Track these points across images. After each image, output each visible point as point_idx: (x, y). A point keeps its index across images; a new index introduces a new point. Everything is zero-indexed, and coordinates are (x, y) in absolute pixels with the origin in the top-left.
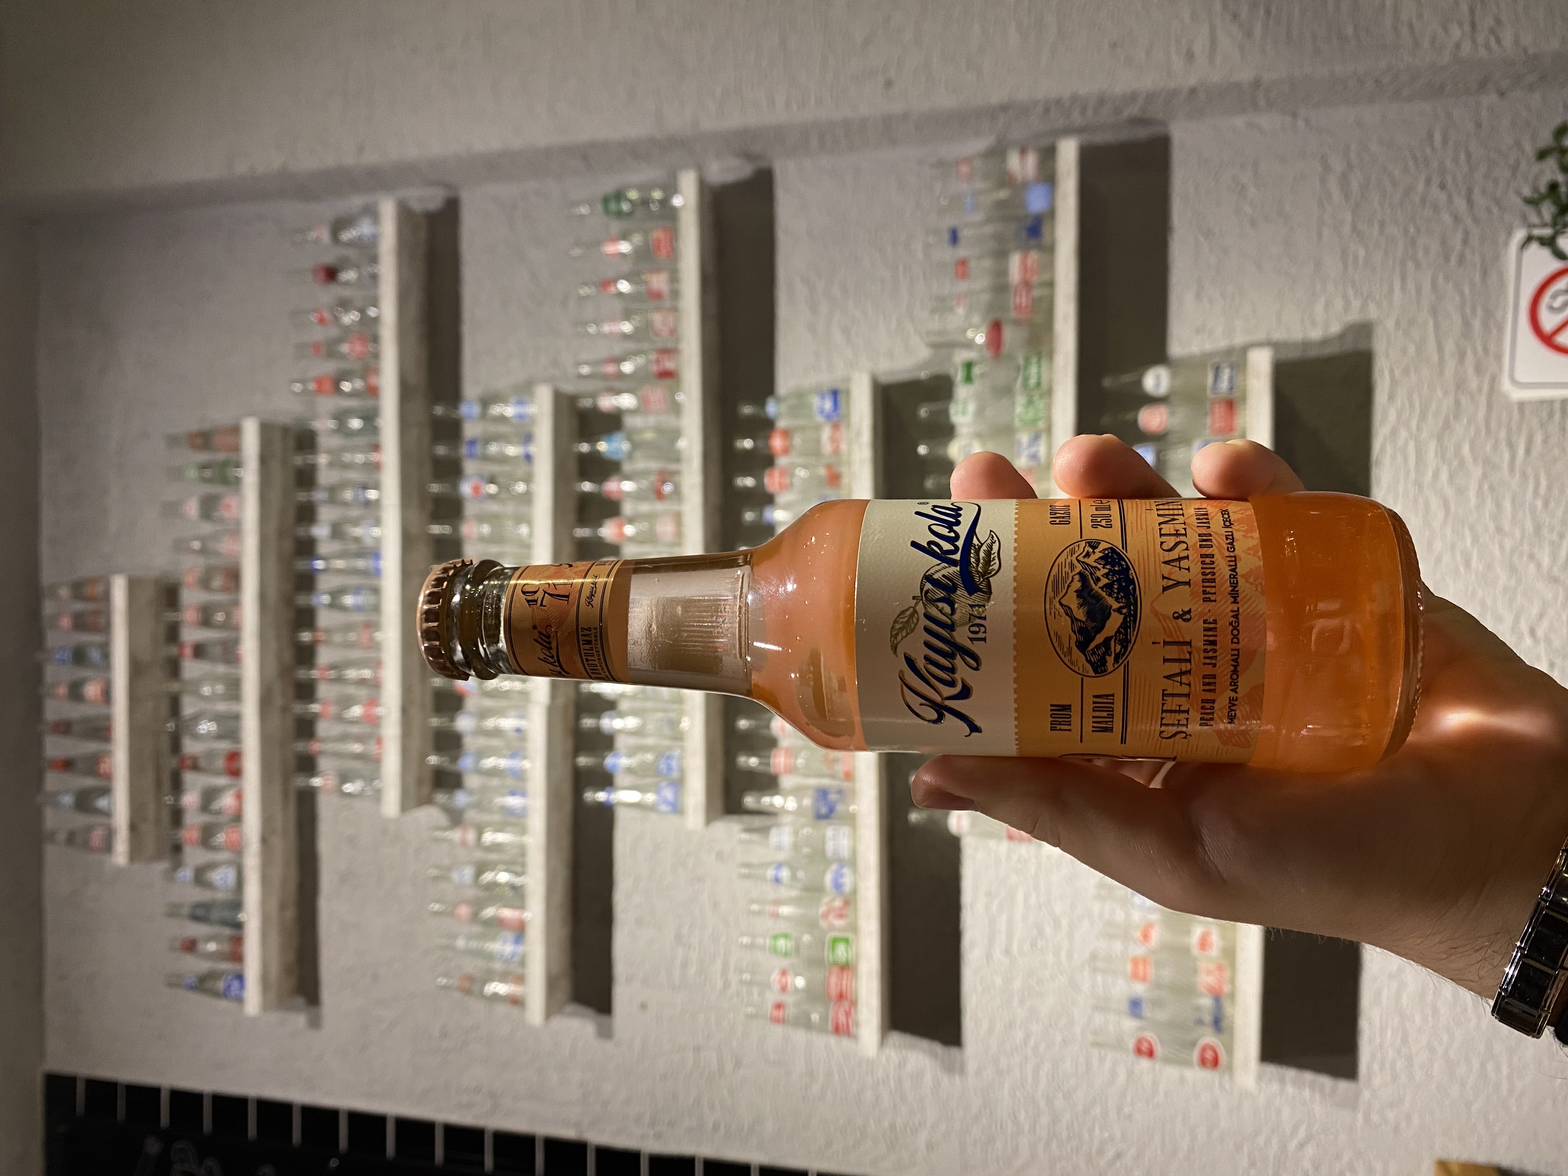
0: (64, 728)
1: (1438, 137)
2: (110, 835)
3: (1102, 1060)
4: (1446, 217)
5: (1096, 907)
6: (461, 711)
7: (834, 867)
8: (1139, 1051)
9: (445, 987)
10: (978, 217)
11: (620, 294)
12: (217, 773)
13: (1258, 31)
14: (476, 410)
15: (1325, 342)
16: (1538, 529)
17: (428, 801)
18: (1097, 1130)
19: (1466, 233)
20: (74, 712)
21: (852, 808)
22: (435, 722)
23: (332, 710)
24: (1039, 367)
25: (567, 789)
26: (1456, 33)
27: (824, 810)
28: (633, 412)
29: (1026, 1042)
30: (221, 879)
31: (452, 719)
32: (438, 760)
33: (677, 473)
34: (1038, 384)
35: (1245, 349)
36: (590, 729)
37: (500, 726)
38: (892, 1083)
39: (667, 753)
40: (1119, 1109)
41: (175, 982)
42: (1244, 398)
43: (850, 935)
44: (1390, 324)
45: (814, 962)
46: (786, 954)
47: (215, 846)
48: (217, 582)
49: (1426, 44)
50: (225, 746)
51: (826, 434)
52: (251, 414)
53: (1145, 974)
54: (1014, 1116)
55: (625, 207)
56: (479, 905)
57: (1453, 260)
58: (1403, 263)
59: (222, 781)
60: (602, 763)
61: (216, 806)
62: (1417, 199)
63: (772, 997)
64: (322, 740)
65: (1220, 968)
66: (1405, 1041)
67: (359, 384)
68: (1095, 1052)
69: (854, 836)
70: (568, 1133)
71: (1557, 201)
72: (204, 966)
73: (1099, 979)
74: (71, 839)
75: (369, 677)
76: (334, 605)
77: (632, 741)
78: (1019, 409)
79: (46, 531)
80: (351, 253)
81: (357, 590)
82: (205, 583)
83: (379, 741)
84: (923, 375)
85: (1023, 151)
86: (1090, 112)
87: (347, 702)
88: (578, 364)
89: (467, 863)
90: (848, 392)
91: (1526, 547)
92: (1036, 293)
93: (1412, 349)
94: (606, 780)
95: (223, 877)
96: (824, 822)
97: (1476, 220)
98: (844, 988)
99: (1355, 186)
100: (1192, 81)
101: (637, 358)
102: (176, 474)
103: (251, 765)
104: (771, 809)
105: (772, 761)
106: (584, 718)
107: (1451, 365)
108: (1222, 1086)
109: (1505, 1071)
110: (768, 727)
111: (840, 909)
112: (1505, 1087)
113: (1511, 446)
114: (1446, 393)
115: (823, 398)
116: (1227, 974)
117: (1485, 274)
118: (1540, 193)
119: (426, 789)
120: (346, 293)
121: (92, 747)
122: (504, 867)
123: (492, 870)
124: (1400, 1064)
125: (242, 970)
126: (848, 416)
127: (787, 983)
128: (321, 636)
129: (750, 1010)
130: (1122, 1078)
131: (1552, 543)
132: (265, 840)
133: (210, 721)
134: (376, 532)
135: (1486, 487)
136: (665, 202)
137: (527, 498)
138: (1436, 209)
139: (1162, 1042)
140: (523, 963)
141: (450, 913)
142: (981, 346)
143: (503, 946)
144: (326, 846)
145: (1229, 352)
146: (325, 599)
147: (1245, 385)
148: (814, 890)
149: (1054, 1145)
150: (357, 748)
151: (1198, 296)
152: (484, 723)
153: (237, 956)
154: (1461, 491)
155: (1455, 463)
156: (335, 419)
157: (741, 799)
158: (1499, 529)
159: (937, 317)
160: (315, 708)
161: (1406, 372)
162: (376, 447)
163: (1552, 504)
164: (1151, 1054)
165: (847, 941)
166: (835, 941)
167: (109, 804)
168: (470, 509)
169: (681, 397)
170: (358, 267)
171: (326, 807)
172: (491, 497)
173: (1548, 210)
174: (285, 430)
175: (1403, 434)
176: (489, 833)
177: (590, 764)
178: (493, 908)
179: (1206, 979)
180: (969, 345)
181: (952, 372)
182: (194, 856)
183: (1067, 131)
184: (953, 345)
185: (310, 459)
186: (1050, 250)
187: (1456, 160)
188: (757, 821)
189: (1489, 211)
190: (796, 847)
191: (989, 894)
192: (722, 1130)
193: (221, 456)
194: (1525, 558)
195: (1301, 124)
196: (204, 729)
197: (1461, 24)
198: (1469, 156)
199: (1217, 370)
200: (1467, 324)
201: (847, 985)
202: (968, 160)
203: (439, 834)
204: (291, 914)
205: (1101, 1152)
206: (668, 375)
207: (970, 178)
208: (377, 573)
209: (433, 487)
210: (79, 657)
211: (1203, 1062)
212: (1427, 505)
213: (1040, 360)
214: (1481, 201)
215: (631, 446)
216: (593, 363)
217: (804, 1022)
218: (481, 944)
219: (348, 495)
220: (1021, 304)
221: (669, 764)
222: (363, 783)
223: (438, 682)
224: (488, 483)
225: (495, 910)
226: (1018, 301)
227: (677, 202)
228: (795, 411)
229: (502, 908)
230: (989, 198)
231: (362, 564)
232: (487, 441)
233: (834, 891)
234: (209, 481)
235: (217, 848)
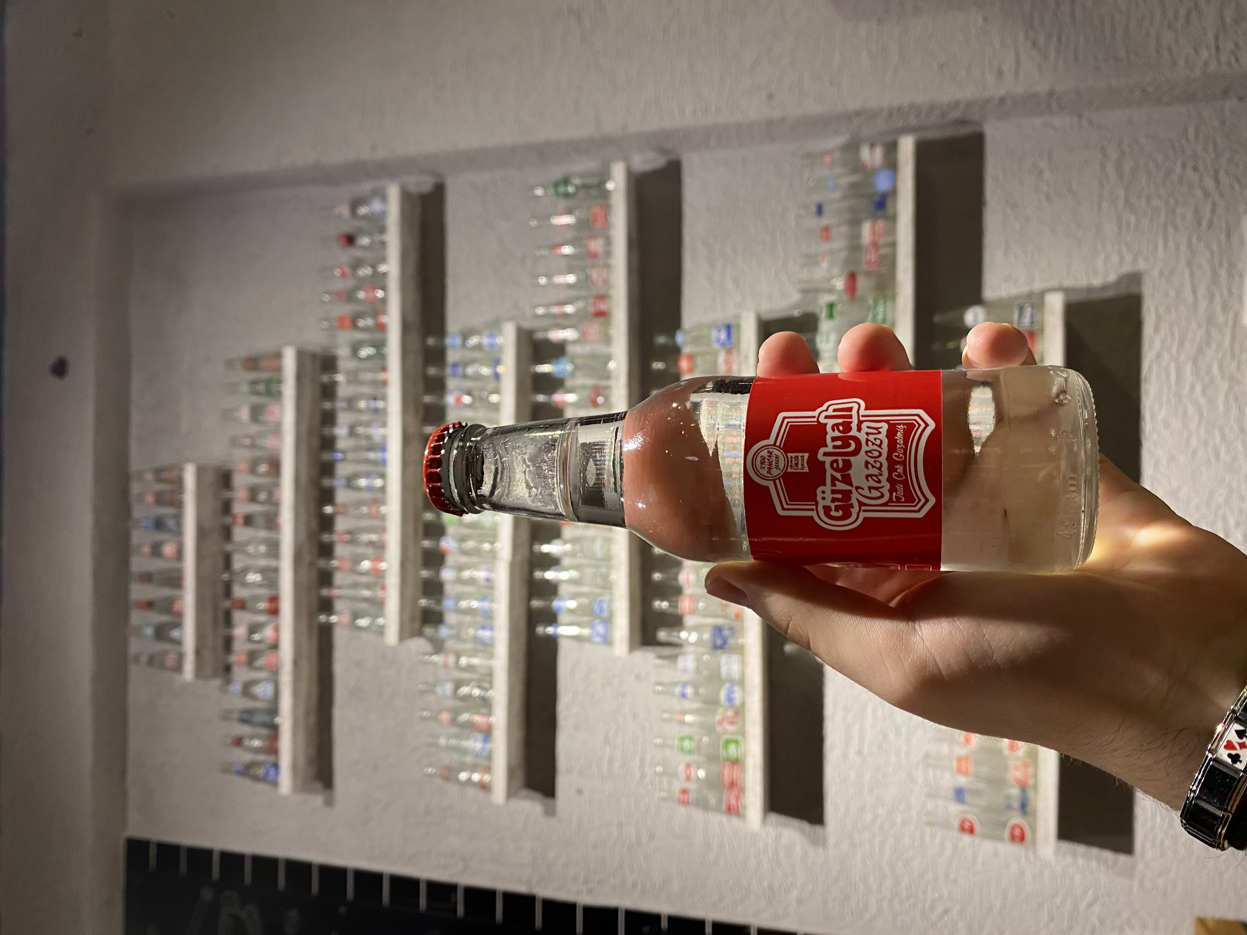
0: (147, 578)
1: (1191, 131)
2: (181, 657)
3: (933, 836)
4: (1199, 193)
6: (443, 566)
7: (727, 686)
8: (962, 829)
9: (430, 775)
10: (837, 195)
11: (566, 256)
12: (260, 612)
13: (1052, 54)
14: (458, 341)
15: (1104, 288)
17: (418, 633)
18: (929, 891)
19: (1214, 205)
20: (154, 565)
21: (740, 641)
22: (425, 573)
24: (885, 307)
25: (522, 624)
26: (1205, 54)
27: (719, 642)
28: (575, 342)
29: (874, 822)
30: (262, 692)
31: (438, 572)
32: (427, 603)
33: (609, 388)
36: (540, 579)
37: (474, 576)
38: (770, 854)
39: (600, 598)
40: (947, 875)
41: (227, 769)
42: (1042, 330)
43: (739, 738)
44: (1155, 273)
45: (712, 759)
46: (690, 752)
47: (259, 667)
48: (262, 469)
49: (1181, 62)
50: (264, 592)
51: (722, 357)
52: (289, 344)
53: (967, 769)
54: (865, 879)
55: (571, 189)
56: (455, 712)
57: (1204, 224)
58: (1165, 227)
59: (261, 618)
60: (551, 605)
61: (256, 637)
62: (1176, 179)
63: (678, 785)
64: (340, 588)
65: (1026, 765)
66: (1171, 825)
67: (369, 322)
68: (928, 830)
69: (743, 663)
70: (521, 888)
72: (248, 757)
73: (931, 773)
74: (151, 661)
75: (376, 541)
76: (350, 486)
77: (572, 589)
79: (134, 431)
80: (365, 224)
81: (368, 475)
83: (383, 588)
84: (796, 313)
85: (872, 146)
86: (923, 116)
87: (357, 559)
88: (535, 306)
89: (447, 681)
90: (738, 327)
92: (883, 251)
93: (1172, 293)
94: (552, 618)
95: (264, 690)
96: (719, 652)
97: (1221, 195)
98: (735, 778)
99: (1127, 170)
100: (1002, 92)
101: (580, 302)
102: (232, 388)
103: (287, 606)
104: (678, 641)
105: (679, 605)
106: (537, 571)
107: (1203, 304)
108: (1027, 857)
110: (676, 578)
111: (732, 718)
114: (1199, 326)
115: (720, 330)
116: (1031, 770)
117: (1229, 235)
119: (417, 625)
120: (361, 254)
121: (166, 592)
122: (476, 684)
123: (468, 685)
124: (1167, 843)
125: (278, 761)
126: (738, 343)
127: (690, 772)
128: (340, 509)
129: (661, 794)
130: (948, 852)
132: (296, 663)
133: (256, 573)
134: (382, 431)
135: (1231, 397)
136: (601, 185)
137: (496, 408)
138: (1190, 186)
139: (980, 822)
140: (489, 757)
141: (435, 718)
142: (840, 291)
143: (475, 744)
144: (339, 668)
145: (1030, 295)
146: (343, 482)
147: (1043, 321)
148: (712, 703)
149: (896, 902)
150: (366, 593)
151: (1006, 253)
152: (462, 574)
153: (273, 750)
154: (1211, 401)
155: (1207, 379)
156: (351, 349)
157: (655, 634)
159: (806, 270)
160: (334, 563)
161: (1168, 310)
162: (384, 369)
164: (971, 831)
165: (737, 742)
166: (728, 742)
167: (180, 635)
168: (451, 415)
169: (612, 331)
170: (370, 234)
171: (340, 637)
172: (470, 406)
174: (314, 356)
175: (1166, 357)
176: (464, 657)
177: (541, 606)
178: (468, 714)
179: (1015, 773)
180: (831, 291)
181: (817, 310)
182: (241, 675)
183: (906, 130)
184: (817, 291)
185: (332, 377)
186: (893, 219)
187: (1205, 149)
188: (667, 651)
189: (1233, 188)
190: (698, 671)
192: (639, 887)
193: (265, 375)
195: (1085, 123)
196: (251, 579)
197: (1208, 47)
198: (1215, 145)
199: (1021, 309)
200: (1215, 273)
201: (737, 776)
202: (829, 152)
203: (426, 657)
204: (313, 719)
205: (932, 908)
206: (602, 315)
207: (831, 166)
208: (384, 463)
209: (425, 399)
210: (159, 524)
211: (1013, 838)
212: (1185, 412)
213: (885, 302)
214: (1225, 180)
215: (573, 367)
216: (546, 306)
217: (703, 804)
218: (457, 742)
219: (362, 404)
220: (871, 259)
221: (601, 607)
222: (371, 619)
223: (427, 543)
224: (466, 395)
225: (469, 715)
226: (868, 258)
227: (610, 186)
228: (696, 340)
229: (476, 715)
230: (846, 181)
231: (372, 455)
232: (466, 364)
233: (727, 703)
234: (257, 393)
235: (260, 669)
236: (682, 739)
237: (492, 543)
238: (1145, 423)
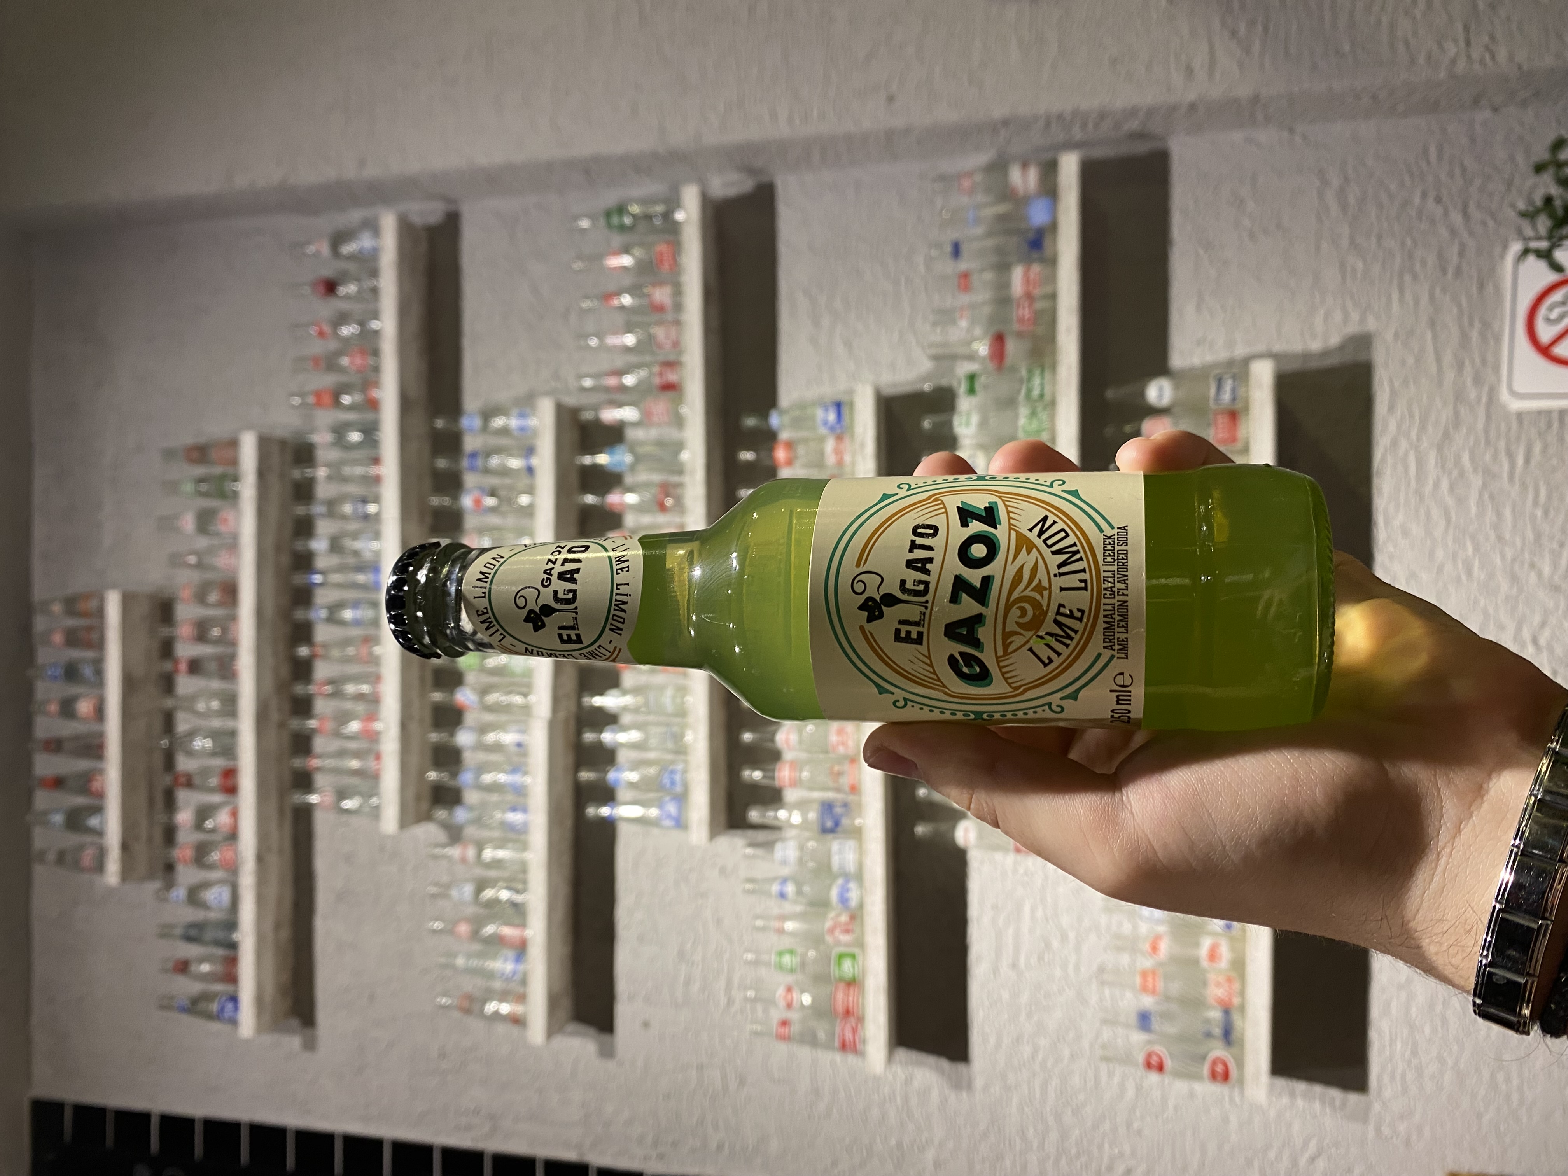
0: (55, 746)
1: (1433, 151)
2: (101, 855)
3: (1111, 1074)
4: (1444, 232)
5: (1103, 920)
6: (460, 726)
7: (840, 881)
8: (1149, 1065)
9: (444, 1007)
10: (979, 230)
11: (622, 308)
12: (211, 790)
13: (1257, 47)
14: (477, 423)
15: (1325, 353)
16: (1538, 536)
17: (427, 817)
18: (1107, 1146)
19: (1463, 246)
20: (67, 729)
21: (858, 821)
22: (434, 737)
23: (329, 725)
24: (1043, 378)
25: (568, 804)
26: (1451, 49)
27: (829, 824)
28: (635, 425)
29: (1033, 1057)
30: (215, 898)
31: (452, 734)
32: (437, 776)
33: (680, 485)
34: (1042, 396)
35: (1246, 361)
36: (591, 743)
37: (501, 741)
38: (899, 1101)
39: (671, 768)
40: (1129, 1125)
41: (167, 1004)
42: (1246, 409)
43: (856, 950)
44: (1389, 336)
45: (821, 979)
46: (792, 971)
47: (209, 864)
48: (213, 597)
49: (1422, 60)
50: (219, 763)
51: (830, 445)
52: (249, 427)
53: (1154, 986)
54: (1023, 1132)
55: (627, 221)
56: (478, 923)
57: (1451, 271)
58: (1401, 275)
59: (216, 798)
60: (605, 777)
61: (209, 824)
62: (1413, 213)
63: (776, 1015)
64: (319, 756)
65: (1229, 980)
66: (1415, 1053)
67: (358, 397)
68: (1103, 1067)
69: (861, 851)
70: (570, 1155)
71: (1552, 215)
72: (196, 988)
73: (1107, 992)
74: (61, 858)
75: (367, 692)
76: (333, 619)
77: (634, 755)
78: (1022, 421)
79: (38, 546)
80: (351, 267)
81: (355, 605)
82: (201, 598)
83: (378, 757)
84: (927, 387)
85: (1025, 166)
86: (1090, 126)
87: (344, 718)
88: (580, 377)
89: (466, 880)
90: (851, 405)
91: (1527, 556)
92: (1039, 305)
93: (1411, 361)
94: (608, 795)
95: (217, 896)
96: (830, 836)
97: (1471, 233)
98: (851, 1005)
99: (1352, 200)
100: (1192, 96)
101: (640, 371)
102: (172, 487)
103: (247, 782)
104: (775, 823)
105: (776, 774)
106: (585, 732)
107: (1450, 375)
108: (1232, 1100)
109: (1515, 1082)
110: (773, 740)
111: (846, 924)
112: (1515, 1097)
113: (1511, 456)
114: (1445, 404)
115: (826, 410)
116: (1237, 986)
117: (1481, 286)
118: (1535, 207)
119: (425, 805)
120: (344, 306)
121: (83, 765)
122: (505, 885)
123: (493, 887)
124: (1410, 1076)
125: (236, 991)
126: (852, 427)
127: (792, 1000)
128: (319, 651)
129: (754, 1027)
130: (1130, 1093)
131: (1552, 552)
132: (260, 859)
133: (205, 738)
134: (375, 545)
135: (1486, 496)
136: (667, 216)
137: (529, 511)
138: (1433, 222)
139: (1170, 1054)
140: (524, 982)
141: (449, 931)
142: (984, 358)
143: (503, 965)
144: (322, 864)
145: (1231, 363)
146: (323, 613)
147: (1247, 396)
148: (820, 905)
149: (1063, 1162)
150: (355, 764)
151: (1199, 308)
152: (485, 738)
153: (231, 978)
154: (1461, 501)
155: (1455, 473)
156: (334, 433)
157: (745, 813)
158: (1500, 538)
159: (938, 330)
160: (313, 723)
161: (1405, 382)
162: (376, 461)
163: (1552, 514)
164: (1160, 1068)
165: (853, 956)
166: (841, 956)
167: (101, 823)
168: (470, 522)
169: (684, 410)
170: (358, 280)
171: (322, 823)
172: (493, 510)
173: (1544, 223)
174: (283, 443)
175: (1404, 444)
176: (490, 849)
177: (592, 779)
178: (494, 926)
179: (1215, 991)
180: (972, 357)
181: (955, 384)
182: (187, 875)
183: (1069, 146)
184: (954, 358)
185: (309, 472)
186: (1052, 262)
187: (1451, 175)
188: (761, 836)
189: (1484, 223)
190: (801, 861)
191: (995, 907)
192: (726, 1150)
193: (217, 470)
194: (1526, 566)
195: (1298, 139)
196: (199, 746)
197: (1455, 41)
198: (1464, 169)
199: (1220, 382)
200: (1465, 337)
201: (853, 1001)
202: (969, 174)
203: (438, 851)
204: (286, 933)
205: (1110, 1168)
206: (671, 388)
207: (971, 192)
208: (376, 587)
209: (433, 501)
210: (71, 673)
211: (1214, 1076)
212: (1428, 515)
213: (1043, 371)
214: (1476, 215)
215: (633, 459)
216: (596, 376)
217: (810, 1039)
218: (481, 963)
219: (347, 509)
220: (1024, 316)
221: (672, 779)
222: (361, 799)
223: (437, 696)
224: (488, 496)
225: (495, 928)
226: (1020, 312)
227: (679, 216)
228: (797, 423)
229: (503, 926)
230: (991, 211)
231: (361, 578)
232: (488, 454)
233: (840, 906)
234: (206, 495)
235: (211, 867)
236: (781, 954)
237: (525, 695)
238: (1377, 530)
